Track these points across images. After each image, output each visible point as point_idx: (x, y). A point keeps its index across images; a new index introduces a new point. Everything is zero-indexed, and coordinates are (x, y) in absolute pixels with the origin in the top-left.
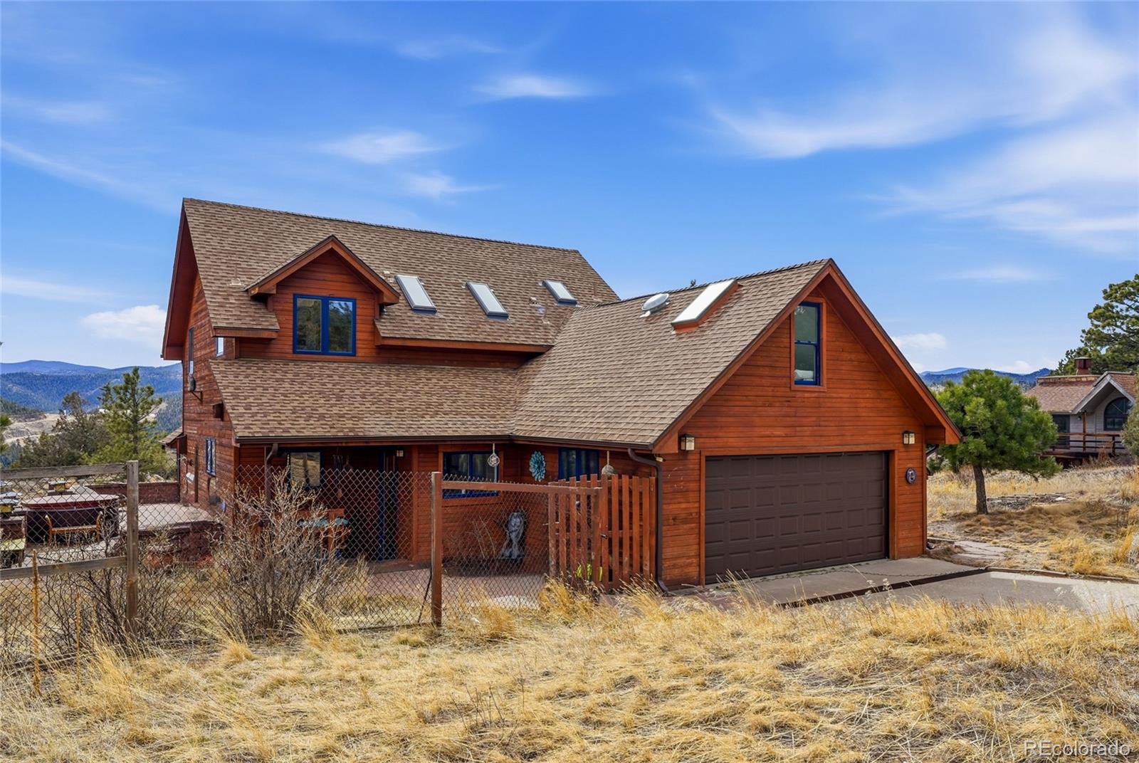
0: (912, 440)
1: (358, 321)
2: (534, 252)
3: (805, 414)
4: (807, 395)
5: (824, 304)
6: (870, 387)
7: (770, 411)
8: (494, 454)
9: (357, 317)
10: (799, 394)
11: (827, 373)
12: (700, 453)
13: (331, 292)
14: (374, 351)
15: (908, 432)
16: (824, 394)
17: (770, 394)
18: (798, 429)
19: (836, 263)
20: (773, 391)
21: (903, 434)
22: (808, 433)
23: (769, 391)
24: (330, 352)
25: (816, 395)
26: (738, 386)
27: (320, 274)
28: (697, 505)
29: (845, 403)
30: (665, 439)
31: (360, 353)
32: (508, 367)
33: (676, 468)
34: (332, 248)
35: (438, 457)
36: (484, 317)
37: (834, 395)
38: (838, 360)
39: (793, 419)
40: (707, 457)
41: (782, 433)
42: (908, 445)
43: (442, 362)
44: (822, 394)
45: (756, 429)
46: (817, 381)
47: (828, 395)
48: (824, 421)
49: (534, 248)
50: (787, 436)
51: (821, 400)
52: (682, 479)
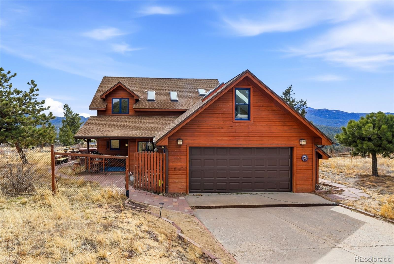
0: (304, 143)
1: (130, 104)
2: (200, 81)
3: (242, 132)
4: (241, 124)
5: (251, 88)
6: (279, 121)
7: (222, 130)
8: (150, 142)
9: (129, 103)
10: (237, 124)
11: (253, 115)
12: (187, 146)
13: (122, 97)
14: (134, 112)
15: (302, 139)
16: (252, 124)
17: (222, 124)
18: (237, 137)
19: (250, 71)
20: (223, 123)
21: (300, 140)
22: (242, 139)
23: (222, 123)
24: (122, 113)
25: (247, 124)
26: (205, 121)
27: (118, 92)
28: (185, 164)
29: (264, 127)
30: (162, 140)
31: (130, 113)
32: (176, 116)
33: (176, 151)
34: (120, 85)
35: (136, 143)
36: (170, 102)
37: (257, 124)
38: (260, 110)
39: (235, 133)
40: (189, 147)
41: (228, 139)
42: (302, 145)
43: (154, 115)
44: (250, 124)
45: (214, 137)
46: (249, 119)
47: (254, 124)
48: (251, 134)
49: (201, 80)
50: (231, 140)
51: (250, 126)
52: (178, 154)
